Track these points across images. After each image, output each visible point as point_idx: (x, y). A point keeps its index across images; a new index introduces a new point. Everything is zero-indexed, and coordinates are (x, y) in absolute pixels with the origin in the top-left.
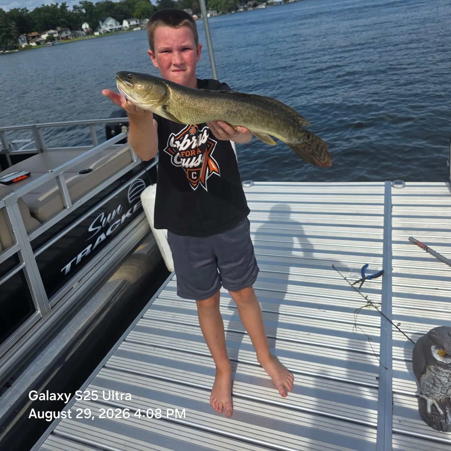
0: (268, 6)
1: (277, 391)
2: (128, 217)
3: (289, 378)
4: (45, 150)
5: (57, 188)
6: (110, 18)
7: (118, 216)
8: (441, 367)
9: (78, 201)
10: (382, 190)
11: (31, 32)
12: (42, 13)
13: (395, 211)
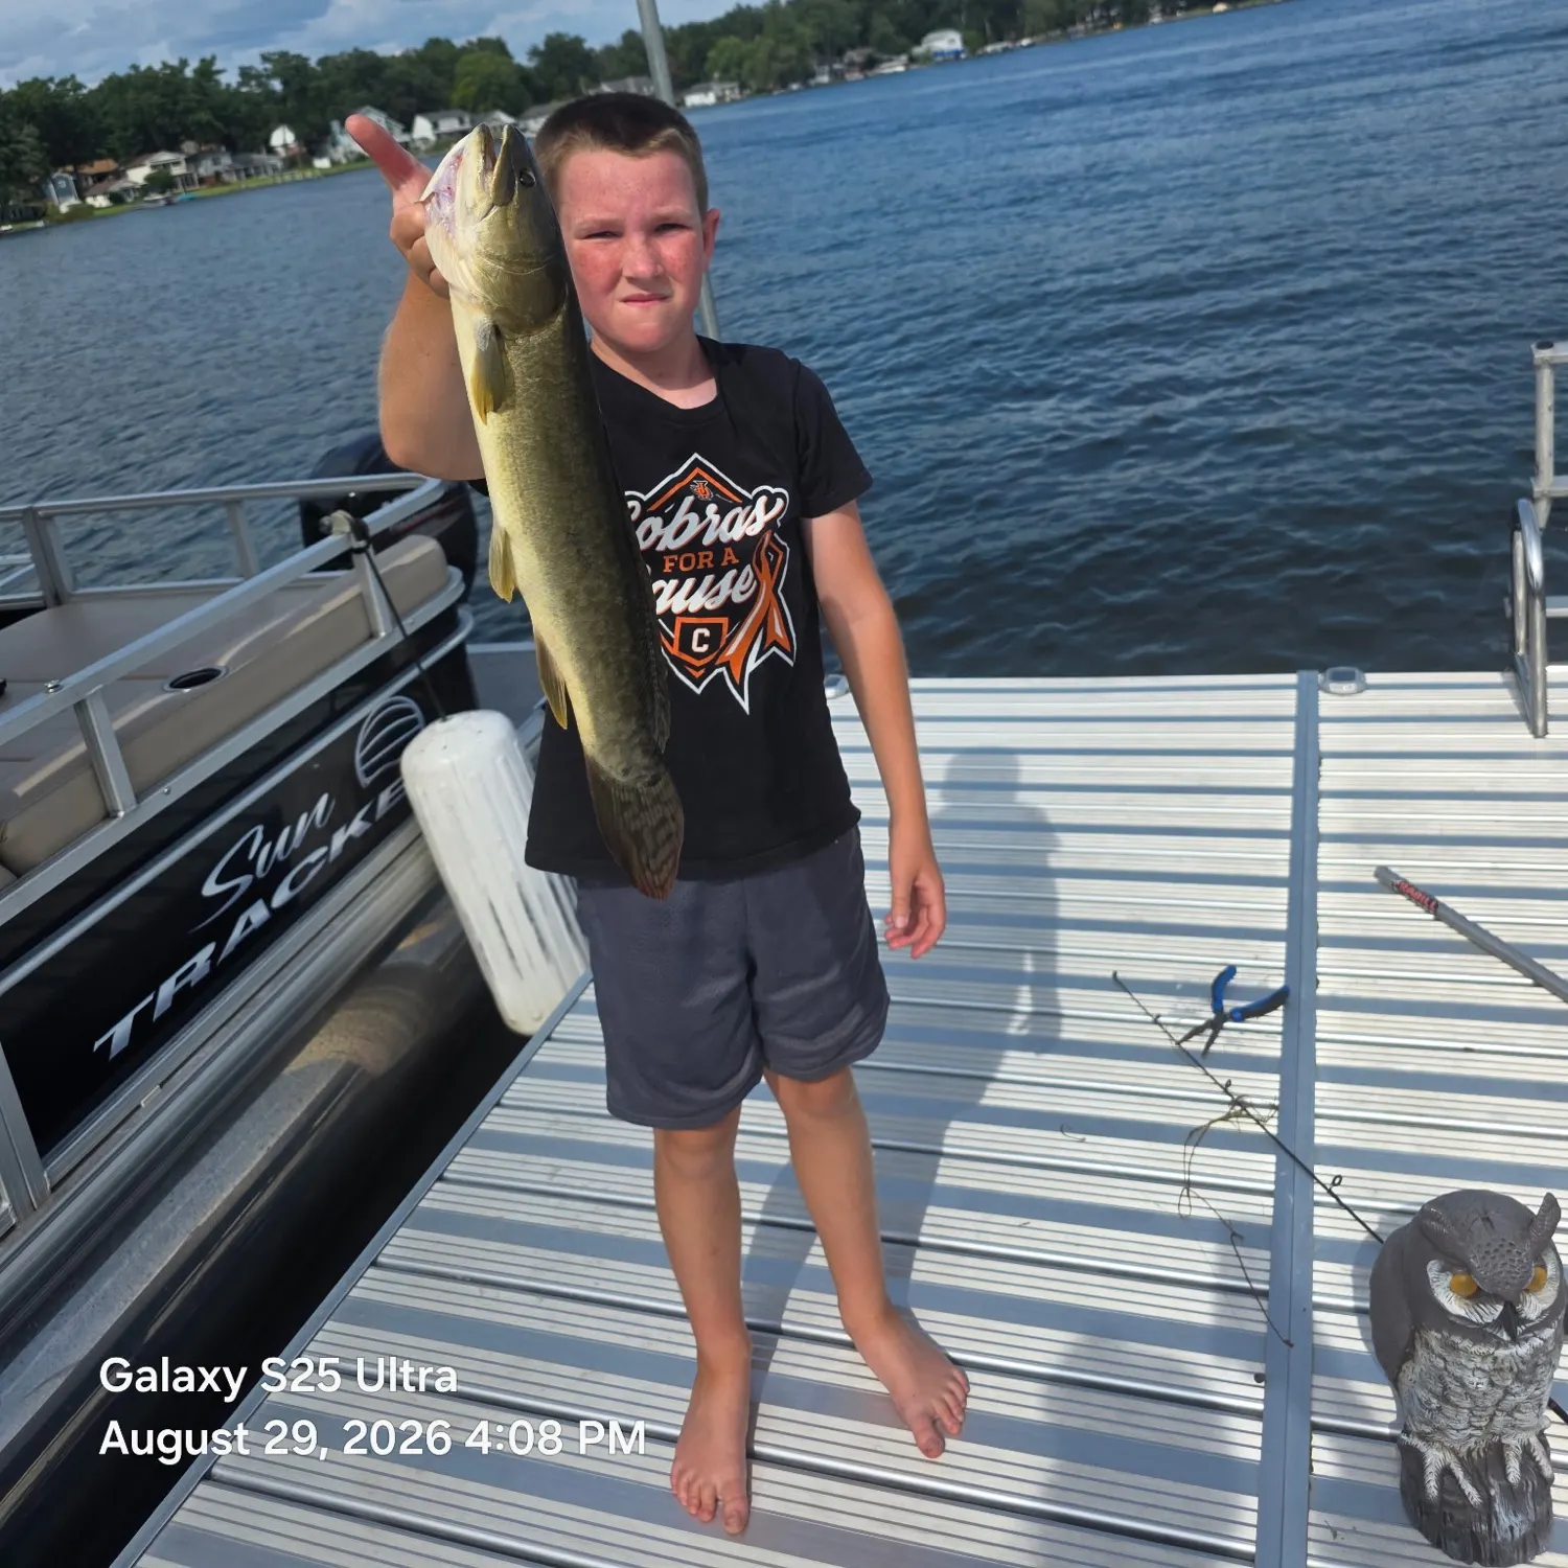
0: (914, 67)
1: (908, 1436)
2: (358, 835)
3: (952, 1386)
4: (72, 596)
5: (82, 748)
6: (368, 108)
7: (319, 836)
8: (1464, 1338)
9: (160, 787)
10: (1288, 702)
11: (90, 159)
12: (130, 95)
13: (1332, 775)
